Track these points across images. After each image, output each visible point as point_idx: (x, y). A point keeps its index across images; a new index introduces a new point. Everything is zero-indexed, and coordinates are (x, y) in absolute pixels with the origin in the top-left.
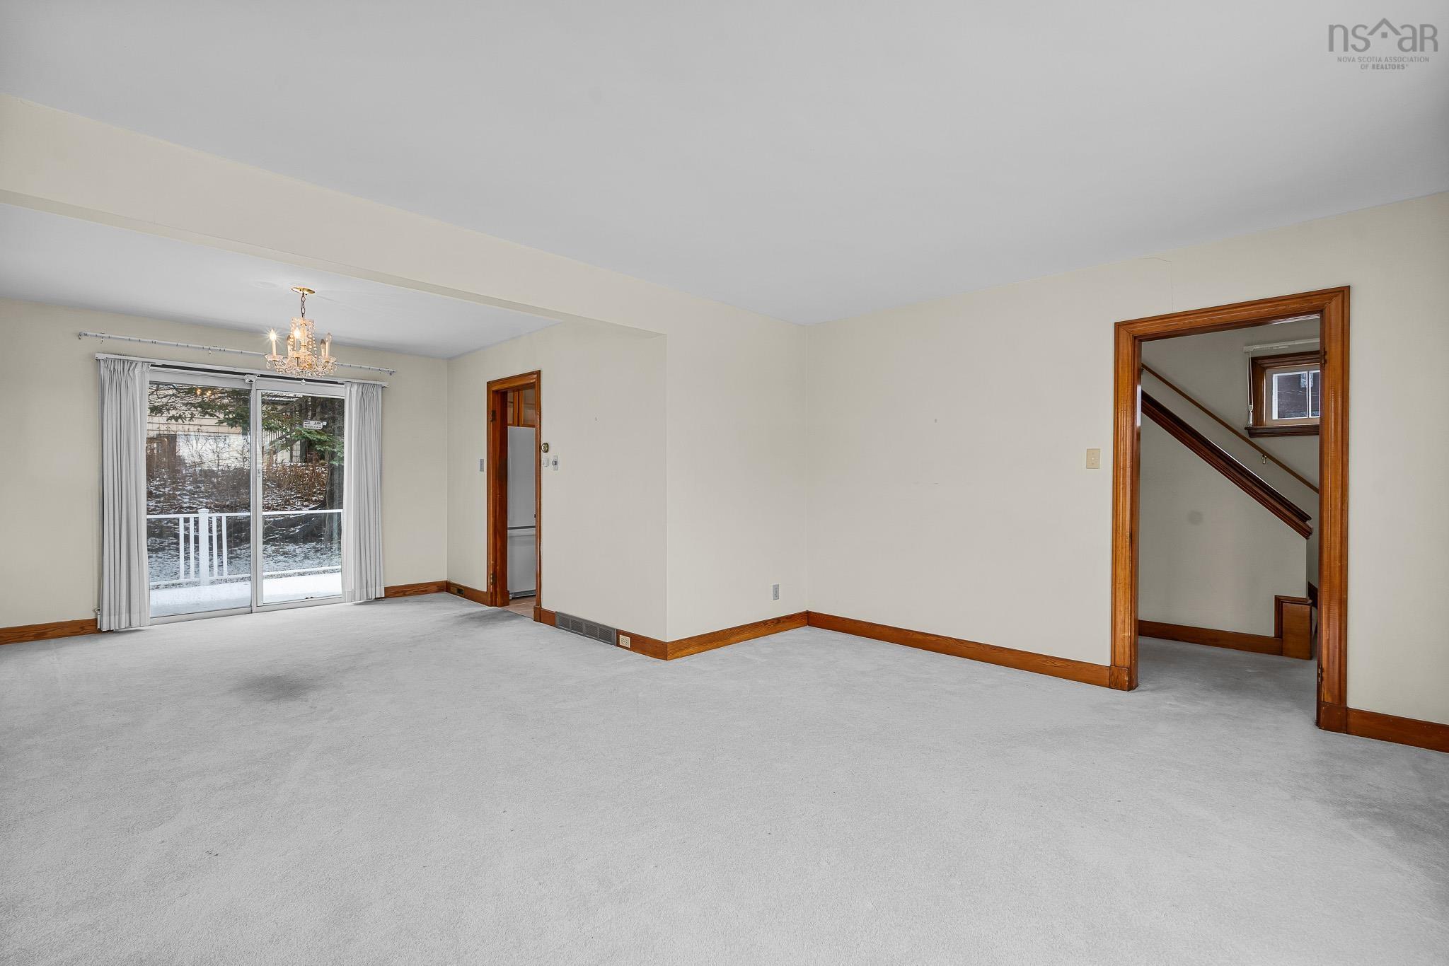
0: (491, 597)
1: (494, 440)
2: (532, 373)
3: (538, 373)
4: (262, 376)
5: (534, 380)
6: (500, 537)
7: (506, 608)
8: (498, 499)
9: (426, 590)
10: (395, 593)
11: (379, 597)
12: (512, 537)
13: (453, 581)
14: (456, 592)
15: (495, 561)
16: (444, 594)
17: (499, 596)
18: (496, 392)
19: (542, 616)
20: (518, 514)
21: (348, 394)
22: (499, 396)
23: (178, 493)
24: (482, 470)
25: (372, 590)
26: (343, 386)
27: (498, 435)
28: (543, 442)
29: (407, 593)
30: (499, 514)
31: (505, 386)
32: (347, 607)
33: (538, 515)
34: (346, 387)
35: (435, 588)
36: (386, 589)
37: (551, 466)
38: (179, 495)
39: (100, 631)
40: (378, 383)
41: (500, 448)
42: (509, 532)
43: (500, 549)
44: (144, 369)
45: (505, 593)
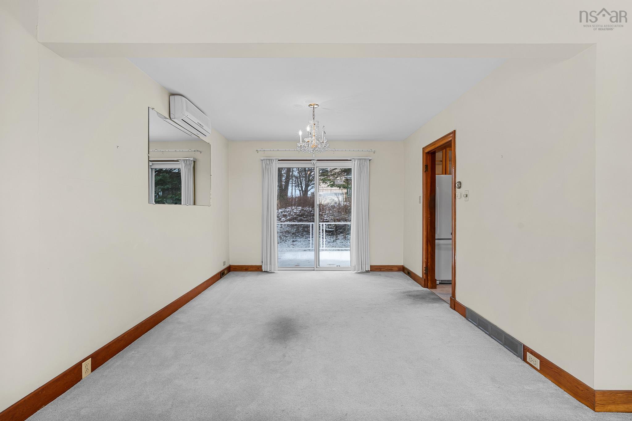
0: (425, 282)
1: (426, 184)
2: (450, 134)
3: (454, 132)
4: (318, 160)
5: (451, 138)
6: (430, 245)
7: (433, 290)
8: (429, 221)
9: (392, 270)
10: (375, 269)
11: (367, 270)
12: (439, 245)
13: (406, 266)
14: (407, 273)
15: (427, 259)
16: (401, 273)
17: (429, 282)
18: (428, 153)
19: (455, 305)
20: (442, 231)
21: (353, 165)
22: (430, 155)
23: (324, 214)
24: (420, 203)
25: (364, 266)
26: (351, 161)
27: (429, 180)
28: (457, 181)
29: (382, 270)
30: (430, 230)
31: (432, 148)
32: (351, 274)
33: (454, 233)
34: (352, 162)
35: (397, 269)
36: (371, 266)
37: (463, 198)
38: (324, 215)
39: (261, 271)
40: (367, 158)
41: (431, 189)
42: (436, 241)
43: (430, 252)
44: (276, 162)
45: (434, 281)
